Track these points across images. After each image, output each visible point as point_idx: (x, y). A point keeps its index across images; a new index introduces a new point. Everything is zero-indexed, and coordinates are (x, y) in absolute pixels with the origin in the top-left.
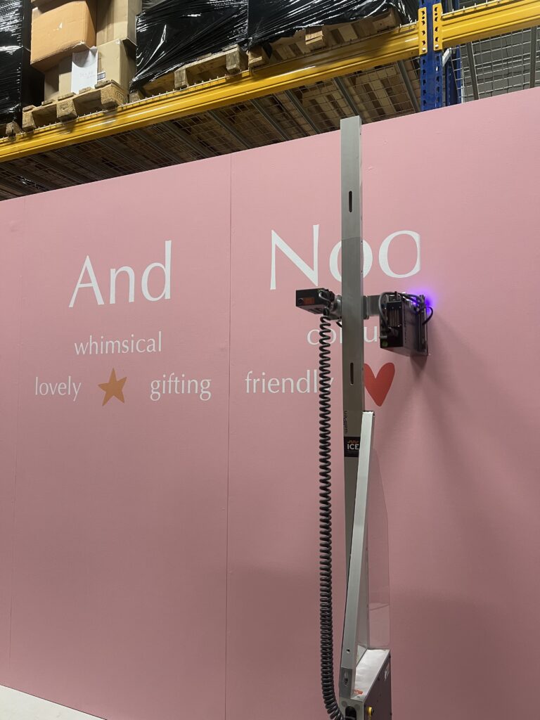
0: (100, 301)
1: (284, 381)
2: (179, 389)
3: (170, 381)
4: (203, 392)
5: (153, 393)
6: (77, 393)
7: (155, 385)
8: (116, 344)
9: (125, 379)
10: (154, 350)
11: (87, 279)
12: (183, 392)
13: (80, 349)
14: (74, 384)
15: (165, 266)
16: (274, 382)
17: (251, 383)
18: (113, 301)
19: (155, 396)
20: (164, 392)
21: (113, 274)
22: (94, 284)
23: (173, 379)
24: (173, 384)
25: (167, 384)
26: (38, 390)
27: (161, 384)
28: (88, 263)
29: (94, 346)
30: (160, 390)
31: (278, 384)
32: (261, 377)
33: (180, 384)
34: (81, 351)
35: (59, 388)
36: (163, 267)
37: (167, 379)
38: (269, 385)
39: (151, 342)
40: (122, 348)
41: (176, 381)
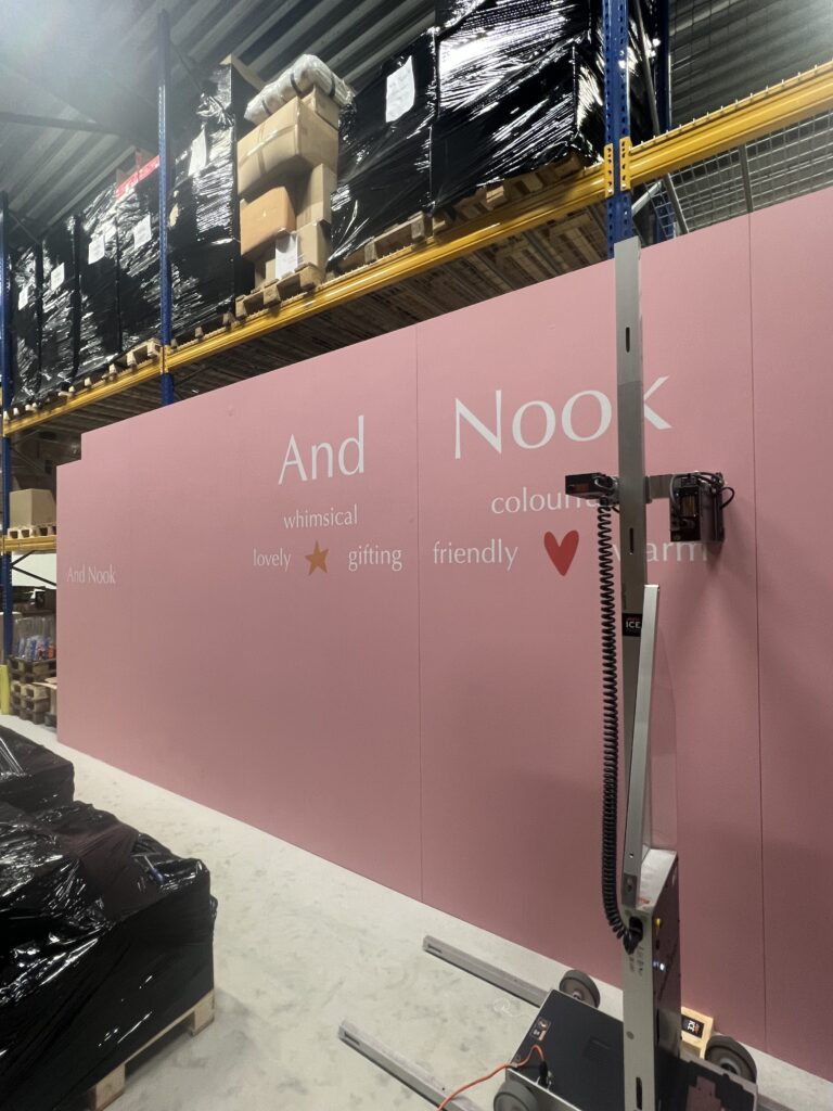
0: (304, 478)
1: (469, 551)
2: (374, 560)
3: (365, 552)
4: (395, 563)
7: (353, 555)
8: (318, 517)
9: (327, 551)
10: (350, 522)
11: (292, 457)
13: (288, 523)
15: (358, 440)
16: (460, 552)
17: (439, 553)
18: (314, 477)
19: (353, 566)
20: (360, 563)
21: (314, 450)
22: (298, 461)
23: (368, 550)
24: (368, 555)
26: (256, 562)
27: (358, 555)
28: (293, 442)
29: (300, 520)
30: (357, 561)
31: (464, 554)
32: (449, 547)
33: (374, 556)
34: (289, 525)
36: (357, 442)
37: (363, 550)
38: (456, 555)
40: (324, 522)
41: (371, 552)
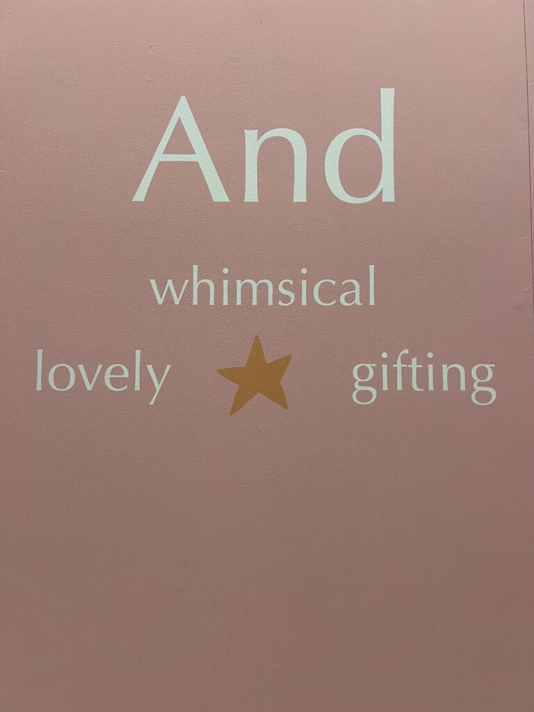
0: (219, 194)
2: (422, 380)
3: (399, 366)
4: (478, 389)
5: (359, 388)
6: (158, 387)
7: (363, 373)
9: (287, 360)
10: (357, 301)
11: (181, 144)
12: (431, 387)
13: (164, 292)
14: (150, 368)
15: (380, 136)
18: (252, 196)
19: (365, 396)
20: (385, 388)
21: (252, 142)
22: (201, 156)
23: (406, 360)
24: (407, 373)
25: (392, 372)
26: (45, 377)
27: (378, 371)
28: (183, 112)
29: (204, 290)
30: (376, 382)
33: (422, 375)
34: (169, 297)
35: (108, 376)
36: (375, 138)
37: (391, 361)
39: (352, 287)
40: (277, 296)
41: (414, 365)
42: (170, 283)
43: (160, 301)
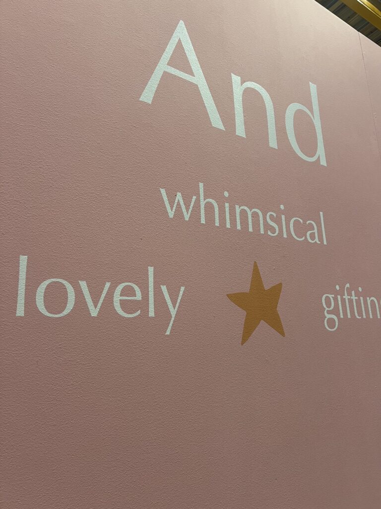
0: (216, 121)
2: (360, 311)
3: (346, 297)
5: (328, 316)
6: (173, 312)
7: (328, 300)
8: (255, 215)
10: (317, 240)
12: (364, 317)
14: (164, 288)
18: (240, 132)
21: (237, 83)
22: (199, 79)
23: (350, 294)
24: (351, 301)
25: (343, 300)
27: (336, 299)
28: (181, 33)
29: (209, 208)
30: (336, 312)
33: (358, 302)
34: (179, 212)
35: (117, 298)
37: (341, 293)
39: (312, 227)
40: (267, 227)
41: (354, 298)
42: (179, 197)
43: (171, 214)
